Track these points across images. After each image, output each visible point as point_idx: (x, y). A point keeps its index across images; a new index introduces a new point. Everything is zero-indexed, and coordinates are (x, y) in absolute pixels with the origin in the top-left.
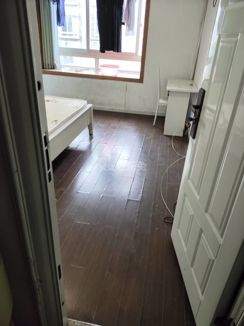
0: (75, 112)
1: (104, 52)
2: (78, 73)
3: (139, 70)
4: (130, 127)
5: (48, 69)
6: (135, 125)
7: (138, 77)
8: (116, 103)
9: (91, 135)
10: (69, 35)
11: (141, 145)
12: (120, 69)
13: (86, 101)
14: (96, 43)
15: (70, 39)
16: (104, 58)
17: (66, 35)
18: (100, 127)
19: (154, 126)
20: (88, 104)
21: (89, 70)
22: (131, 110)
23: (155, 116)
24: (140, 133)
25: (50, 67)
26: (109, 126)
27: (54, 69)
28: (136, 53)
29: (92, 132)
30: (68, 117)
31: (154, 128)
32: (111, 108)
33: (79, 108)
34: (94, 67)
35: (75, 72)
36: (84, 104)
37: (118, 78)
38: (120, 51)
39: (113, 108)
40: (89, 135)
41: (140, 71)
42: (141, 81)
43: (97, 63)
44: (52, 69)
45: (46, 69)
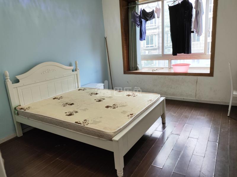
0: (149, 105)
1: (176, 55)
2: (154, 72)
3: (209, 65)
4: (202, 118)
5: (133, 70)
6: (207, 115)
7: (208, 71)
8: (187, 94)
9: (164, 123)
10: (151, 47)
11: (217, 138)
12: (190, 66)
13: (160, 95)
14: (170, 50)
15: (151, 49)
16: (176, 59)
17: (149, 47)
18: (173, 116)
19: (228, 117)
20: (161, 97)
21: (163, 69)
22: (202, 99)
23: (229, 106)
24: (214, 125)
25: (134, 69)
26: (181, 115)
27: (137, 70)
28: (204, 53)
29: (165, 121)
30: (142, 110)
31: (229, 119)
32: (182, 98)
33: (153, 102)
34: (168, 66)
35: (152, 72)
36: (158, 98)
37: (189, 74)
38: (190, 53)
39: (184, 98)
40: (162, 124)
41: (210, 67)
42: (211, 74)
43: (170, 63)
44: (135, 70)
45: (131, 70)
